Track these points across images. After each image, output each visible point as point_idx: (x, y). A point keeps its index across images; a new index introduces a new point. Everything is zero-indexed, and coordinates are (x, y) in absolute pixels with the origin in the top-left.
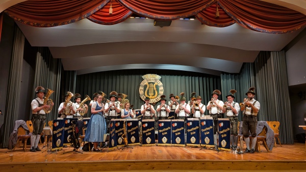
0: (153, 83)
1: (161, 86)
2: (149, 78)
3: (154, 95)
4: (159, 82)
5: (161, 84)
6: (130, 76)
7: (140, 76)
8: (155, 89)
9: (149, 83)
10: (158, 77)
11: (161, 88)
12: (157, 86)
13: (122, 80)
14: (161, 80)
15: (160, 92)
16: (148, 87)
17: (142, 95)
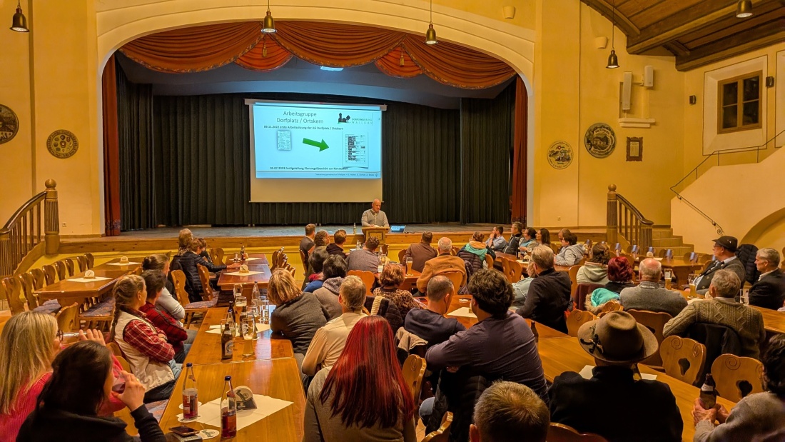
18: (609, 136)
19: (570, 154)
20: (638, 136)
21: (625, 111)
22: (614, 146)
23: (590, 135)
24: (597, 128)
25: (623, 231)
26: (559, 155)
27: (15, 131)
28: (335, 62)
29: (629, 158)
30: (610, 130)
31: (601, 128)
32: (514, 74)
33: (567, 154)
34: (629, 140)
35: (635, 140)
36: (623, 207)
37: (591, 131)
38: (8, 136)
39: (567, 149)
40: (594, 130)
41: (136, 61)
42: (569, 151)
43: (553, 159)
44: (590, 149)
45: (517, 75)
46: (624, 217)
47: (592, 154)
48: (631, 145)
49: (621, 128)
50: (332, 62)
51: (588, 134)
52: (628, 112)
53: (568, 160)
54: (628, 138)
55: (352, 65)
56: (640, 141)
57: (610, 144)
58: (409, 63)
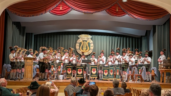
0: (86, 41)
1: (91, 43)
2: (83, 37)
3: (87, 50)
4: (91, 40)
5: (92, 42)
6: (69, 36)
7: (77, 35)
8: (87, 45)
9: (83, 41)
10: (90, 37)
11: (92, 45)
12: (89, 44)
13: (64, 38)
14: (92, 39)
15: (91, 47)
16: (82, 44)
17: (78, 49)
41: (12, 12)
58: (120, 11)
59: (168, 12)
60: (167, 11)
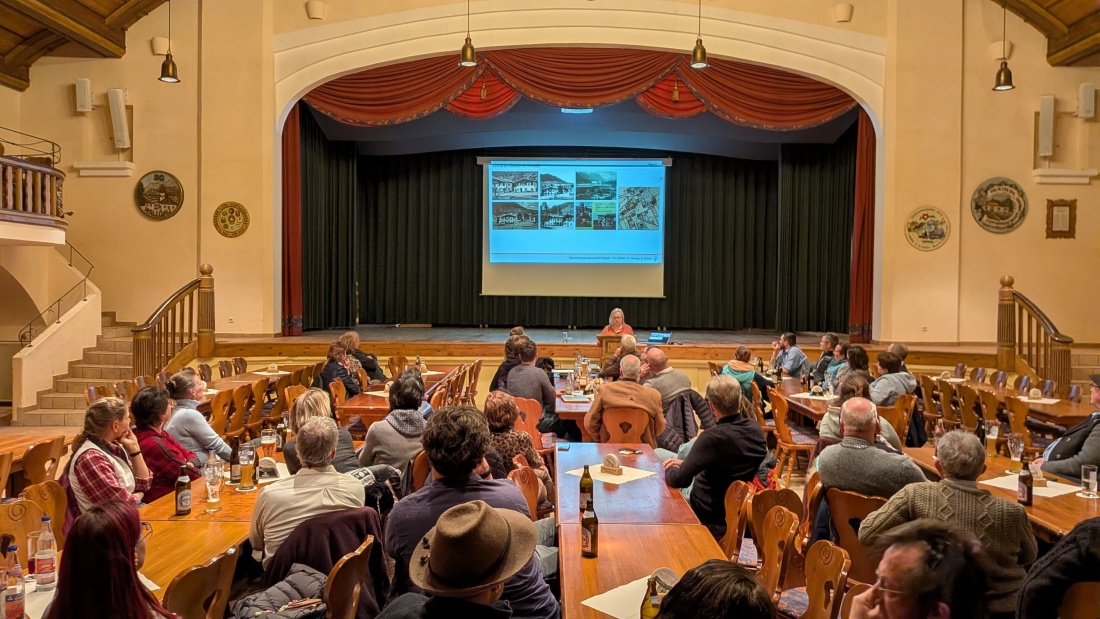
18: (1015, 197)
19: (944, 227)
20: (1068, 198)
21: (1045, 158)
22: (1023, 214)
23: (981, 196)
24: (992, 186)
25: (1025, 351)
26: (926, 229)
27: (179, 204)
28: (579, 102)
29: (1051, 234)
30: (1016, 188)
31: (1000, 185)
32: (854, 104)
33: (939, 227)
34: (1051, 204)
35: (1062, 203)
36: (1025, 314)
37: (982, 191)
38: (172, 210)
39: (938, 218)
40: (988, 188)
41: (323, 112)
42: (941, 223)
43: (915, 235)
44: (980, 219)
45: (859, 107)
46: (1027, 330)
47: (985, 226)
48: (1055, 212)
49: (1037, 186)
50: (573, 101)
51: (977, 195)
52: (1052, 159)
53: (942, 236)
54: (1050, 202)
55: (602, 104)
56: (1072, 205)
57: (1016, 210)
58: (686, 97)
59: (854, 100)
60: (849, 96)
